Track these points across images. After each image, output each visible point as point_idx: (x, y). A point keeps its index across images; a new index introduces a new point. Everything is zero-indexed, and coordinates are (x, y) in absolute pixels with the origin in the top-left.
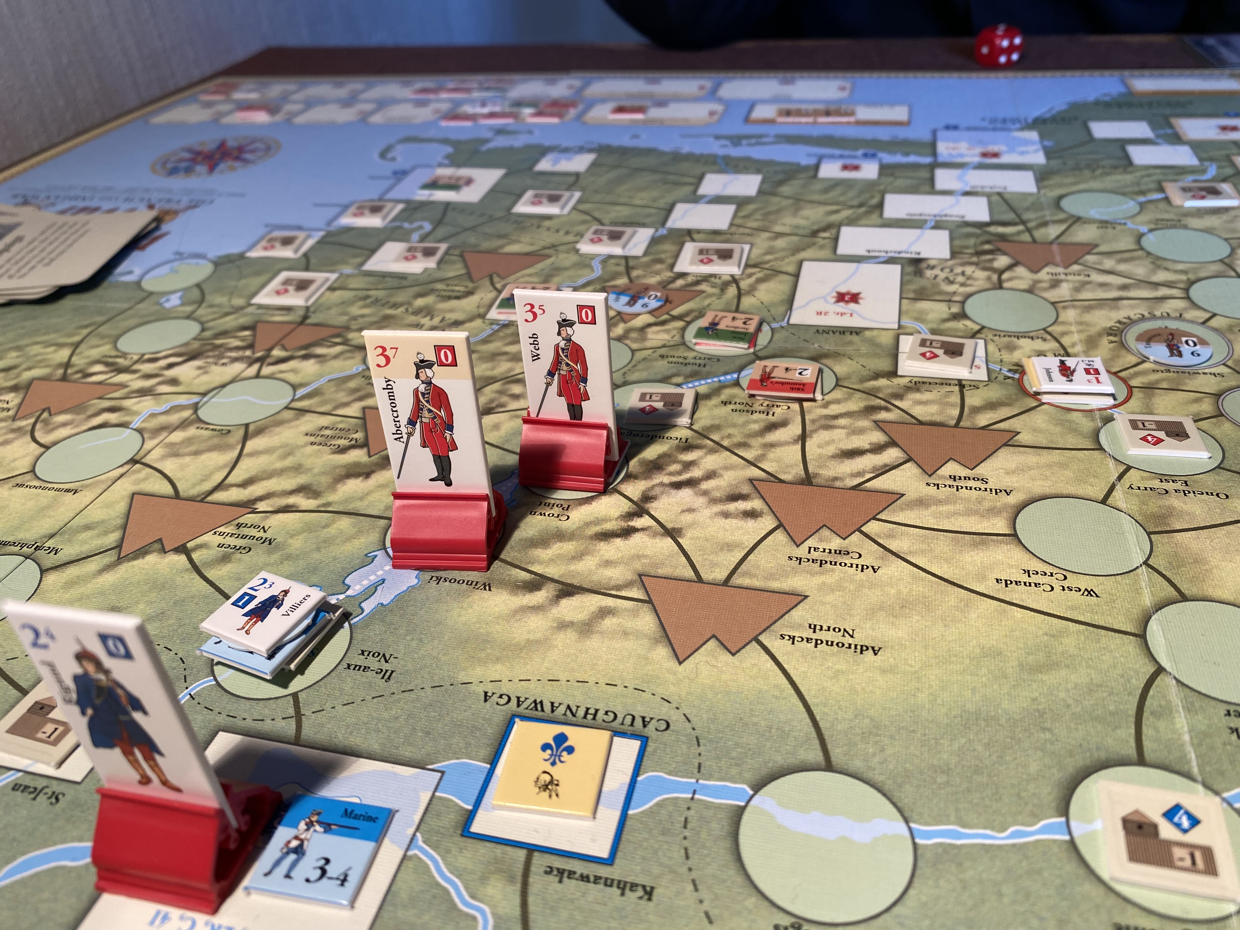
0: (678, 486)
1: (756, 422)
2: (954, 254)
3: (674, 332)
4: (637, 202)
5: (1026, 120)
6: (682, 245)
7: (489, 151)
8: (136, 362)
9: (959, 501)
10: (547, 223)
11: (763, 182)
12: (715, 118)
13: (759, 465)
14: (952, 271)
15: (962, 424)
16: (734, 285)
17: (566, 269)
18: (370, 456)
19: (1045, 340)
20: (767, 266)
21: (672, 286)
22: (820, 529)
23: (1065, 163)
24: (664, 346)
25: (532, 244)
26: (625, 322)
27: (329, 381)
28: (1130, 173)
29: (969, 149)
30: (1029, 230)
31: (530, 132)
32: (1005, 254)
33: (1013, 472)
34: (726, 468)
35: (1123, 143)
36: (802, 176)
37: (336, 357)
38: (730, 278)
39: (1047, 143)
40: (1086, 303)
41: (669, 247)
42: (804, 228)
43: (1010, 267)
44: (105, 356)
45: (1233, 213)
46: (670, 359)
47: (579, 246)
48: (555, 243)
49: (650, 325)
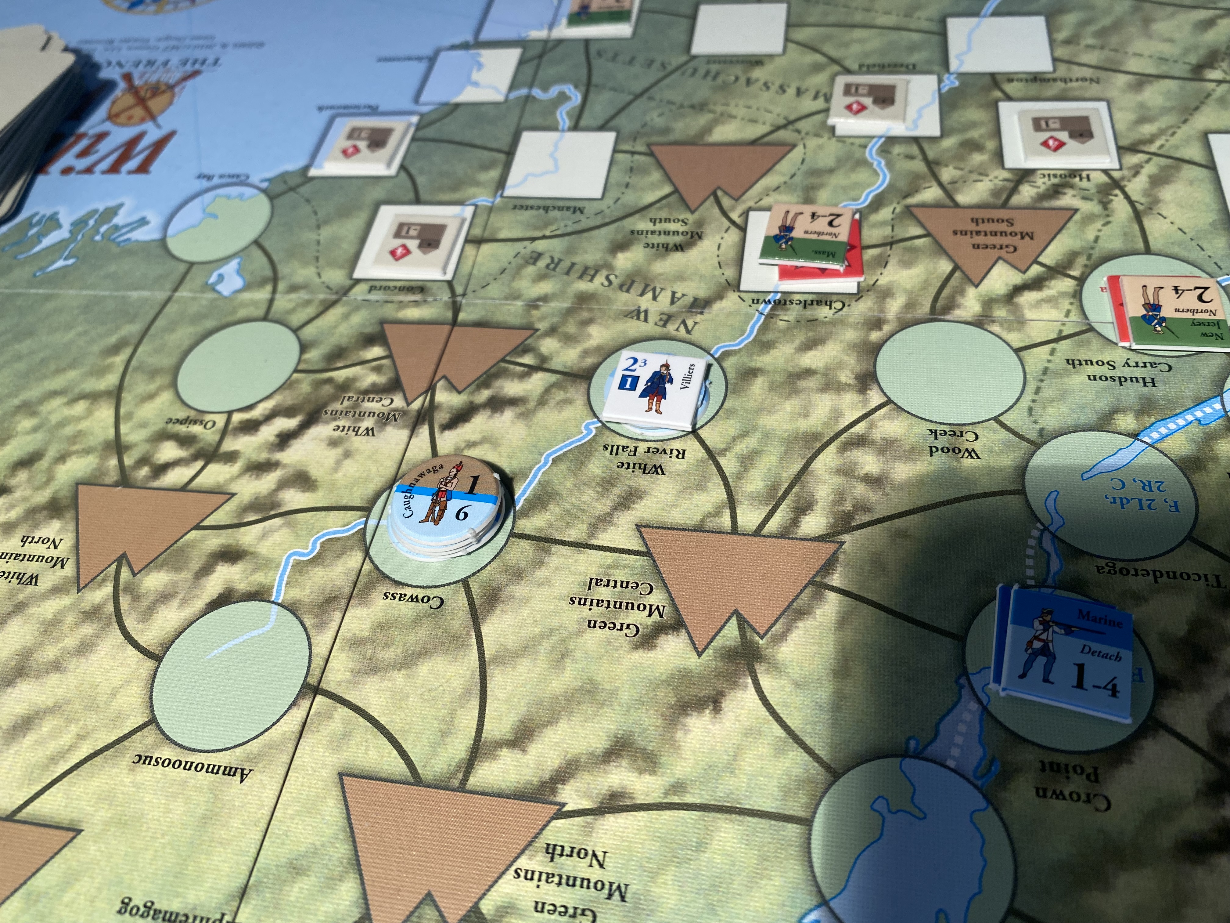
3: (1066, 304)
4: (881, 19)
6: (994, 108)
8: (224, 433)
10: (759, 74)
16: (1117, 192)
17: (831, 171)
18: (700, 654)
20: (1153, 148)
21: (1015, 200)
24: (1060, 338)
25: (754, 121)
26: (977, 286)
27: (555, 461)
37: (542, 402)
38: (1104, 179)
41: (976, 114)
42: (1175, 61)
44: (170, 420)
46: (1089, 370)
48: (792, 117)
49: (1018, 290)
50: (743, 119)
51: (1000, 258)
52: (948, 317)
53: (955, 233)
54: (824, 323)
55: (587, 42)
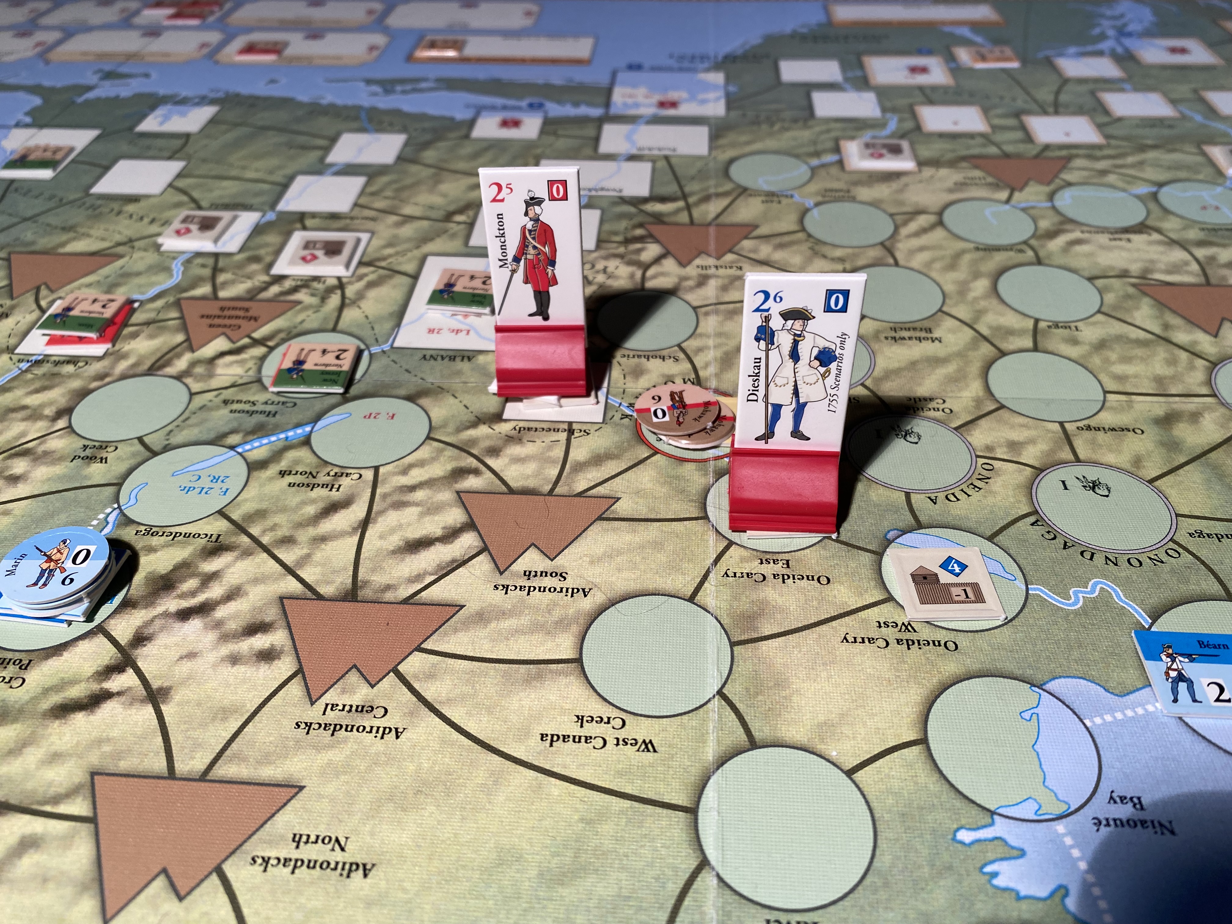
0: (184, 615)
1: (313, 501)
2: (600, 242)
3: (251, 364)
4: (250, 174)
5: (716, 57)
6: (288, 235)
7: (87, 102)
9: (527, 612)
10: (131, 208)
11: (406, 144)
12: (375, 53)
13: (299, 572)
14: (593, 266)
15: (558, 490)
16: (339, 292)
17: (138, 274)
19: (676, 360)
20: (383, 264)
21: (263, 295)
22: (347, 673)
23: (744, 115)
24: (233, 386)
25: (103, 239)
26: (193, 351)
28: (810, 127)
29: (647, 97)
30: (688, 207)
31: (147, 75)
32: (657, 241)
33: (600, 559)
34: (256, 581)
35: (808, 88)
36: (452, 135)
38: (335, 283)
39: (732, 89)
40: (731, 306)
41: (272, 239)
42: (439, 209)
43: (657, 260)
45: (904, 180)
46: (235, 406)
47: (160, 240)
48: (134, 237)
49: (222, 354)
50: (97, 238)
51: (224, 334)
52: (160, 373)
53: (203, 317)
54: (63, 376)
55: (12, 181)
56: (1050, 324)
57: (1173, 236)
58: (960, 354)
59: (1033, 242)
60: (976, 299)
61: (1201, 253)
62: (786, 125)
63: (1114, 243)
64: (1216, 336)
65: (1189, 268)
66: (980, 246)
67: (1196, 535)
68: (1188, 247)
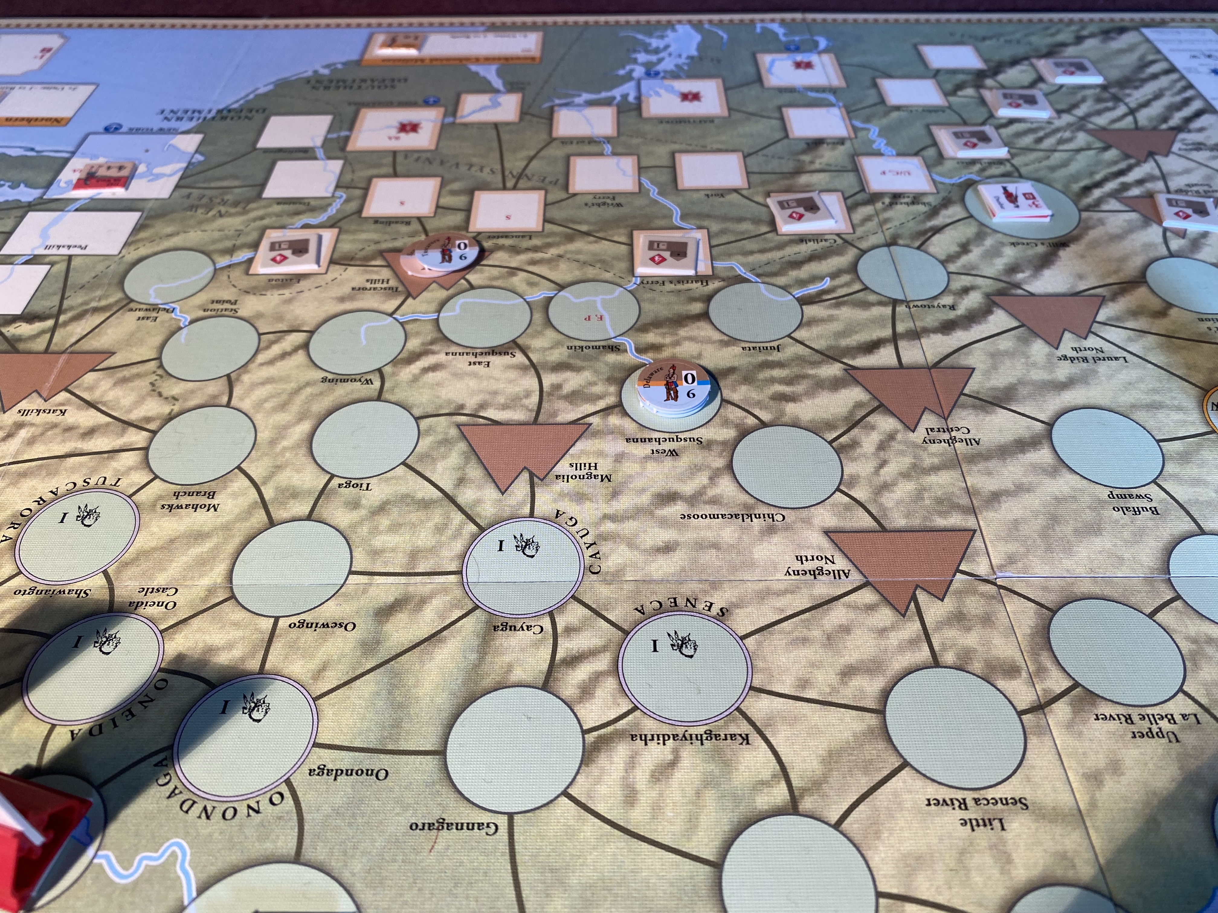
23: (188, 196)
28: (246, 213)
30: (55, 328)
35: (278, 157)
39: (197, 158)
40: (25, 466)
56: (343, 481)
57: (534, 357)
58: (227, 528)
59: (387, 370)
60: (285, 449)
61: (549, 379)
62: (223, 209)
63: (472, 366)
64: (503, 493)
65: (526, 402)
66: (330, 376)
67: (317, 771)
68: (541, 372)
